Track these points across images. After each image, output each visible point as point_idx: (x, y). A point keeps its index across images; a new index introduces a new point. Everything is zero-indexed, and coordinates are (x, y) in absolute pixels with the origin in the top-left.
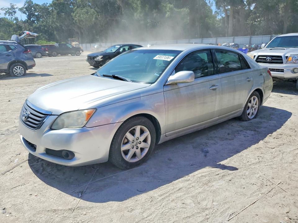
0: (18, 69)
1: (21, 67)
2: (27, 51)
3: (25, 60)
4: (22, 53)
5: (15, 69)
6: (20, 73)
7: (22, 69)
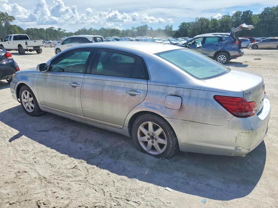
0: (221, 58)
1: (224, 56)
2: (235, 42)
3: (230, 50)
4: (229, 44)
5: (219, 57)
6: (222, 61)
7: (225, 58)
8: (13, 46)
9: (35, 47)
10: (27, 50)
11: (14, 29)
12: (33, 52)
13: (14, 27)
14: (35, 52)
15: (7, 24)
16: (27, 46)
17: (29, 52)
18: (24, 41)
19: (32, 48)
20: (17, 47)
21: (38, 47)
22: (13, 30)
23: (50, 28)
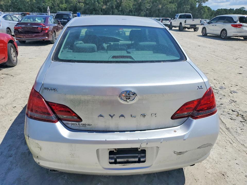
8: (177, 24)
9: (191, 25)
10: (185, 28)
11: (205, 9)
12: (190, 30)
13: (204, 8)
14: (193, 30)
15: (200, 5)
16: (185, 24)
17: (187, 30)
18: (184, 20)
19: (189, 26)
20: (178, 25)
21: (195, 25)
22: (203, 11)
23: (241, 8)
